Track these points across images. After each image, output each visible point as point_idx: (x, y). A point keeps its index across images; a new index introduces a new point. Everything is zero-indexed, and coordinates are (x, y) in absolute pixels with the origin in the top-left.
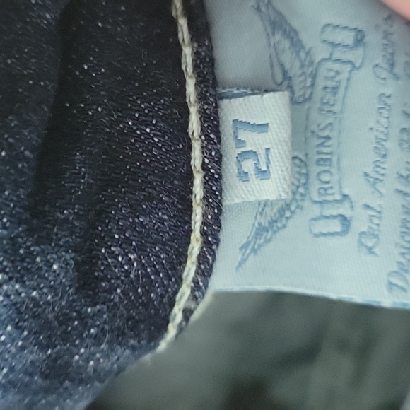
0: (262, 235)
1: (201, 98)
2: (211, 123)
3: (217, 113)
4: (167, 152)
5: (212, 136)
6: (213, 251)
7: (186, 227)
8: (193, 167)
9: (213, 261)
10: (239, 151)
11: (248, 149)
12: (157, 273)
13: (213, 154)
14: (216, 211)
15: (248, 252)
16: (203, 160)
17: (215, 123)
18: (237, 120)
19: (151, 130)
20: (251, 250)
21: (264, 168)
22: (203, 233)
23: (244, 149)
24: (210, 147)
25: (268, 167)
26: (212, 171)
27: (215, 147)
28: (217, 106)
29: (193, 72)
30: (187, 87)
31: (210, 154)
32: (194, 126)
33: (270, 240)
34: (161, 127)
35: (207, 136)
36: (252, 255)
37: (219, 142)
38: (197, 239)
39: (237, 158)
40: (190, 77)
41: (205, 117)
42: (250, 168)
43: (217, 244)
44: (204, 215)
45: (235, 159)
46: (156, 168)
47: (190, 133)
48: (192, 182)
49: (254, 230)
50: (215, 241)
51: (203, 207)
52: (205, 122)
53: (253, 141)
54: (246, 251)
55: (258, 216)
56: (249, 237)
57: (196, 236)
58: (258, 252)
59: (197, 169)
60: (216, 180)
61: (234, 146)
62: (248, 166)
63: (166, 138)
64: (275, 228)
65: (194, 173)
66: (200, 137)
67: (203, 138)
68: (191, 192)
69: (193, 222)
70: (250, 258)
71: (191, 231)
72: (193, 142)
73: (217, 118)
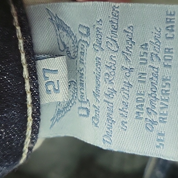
0: (60, 114)
1: (28, 61)
2: (33, 72)
3: (35, 67)
4: (14, 86)
5: (34, 77)
6: (38, 123)
7: (25, 116)
8: (26, 90)
9: (39, 127)
10: (46, 81)
11: (50, 80)
12: (14, 135)
13: (35, 84)
14: (38, 108)
15: (55, 121)
16: (31, 87)
17: (35, 71)
18: (44, 69)
19: (7, 77)
20: (56, 120)
21: (57, 89)
22: (33, 117)
23: (48, 81)
24: (33, 81)
25: (58, 88)
26: (35, 91)
27: (35, 81)
28: (35, 64)
29: (24, 50)
30: (21, 57)
31: (33, 85)
32: (26, 73)
33: (64, 116)
34: (11, 76)
35: (32, 77)
36: (57, 122)
37: (37, 79)
38: (30, 120)
39: (45, 84)
40: (23, 52)
41: (30, 69)
42: (51, 88)
43: (40, 121)
44: (33, 110)
45: (45, 85)
46: (10, 93)
47: (24, 76)
48: (26, 97)
49: (57, 112)
50: (38, 119)
51: (32, 107)
52: (30, 71)
53: (52, 77)
54: (53, 121)
55: (58, 106)
56: (54, 115)
57: (30, 119)
58: (59, 121)
59: (28, 91)
60: (37, 95)
61: (44, 80)
62: (50, 87)
63: (14, 80)
64: (66, 111)
65: (27, 93)
66: (29, 78)
67: (30, 78)
68: (26, 101)
69: (28, 113)
70: (56, 123)
71: (28, 117)
72: (25, 80)
73: (35, 69)
